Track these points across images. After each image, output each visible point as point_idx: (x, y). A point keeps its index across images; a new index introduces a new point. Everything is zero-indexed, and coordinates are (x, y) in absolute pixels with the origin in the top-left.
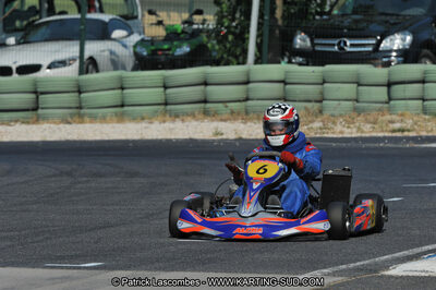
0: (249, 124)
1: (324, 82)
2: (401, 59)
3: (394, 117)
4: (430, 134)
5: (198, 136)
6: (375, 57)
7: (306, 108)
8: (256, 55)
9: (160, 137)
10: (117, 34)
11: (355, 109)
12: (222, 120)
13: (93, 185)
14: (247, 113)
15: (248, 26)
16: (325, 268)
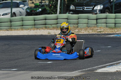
0: (58, 30)
1: (79, 19)
2: (100, 12)
3: (98, 28)
4: (108, 33)
5: (44, 34)
6: (92, 12)
7: (74, 26)
8: (60, 11)
9: (33, 34)
10: (21, 6)
11: (87, 26)
12: (50, 29)
13: (14, 48)
14: (57, 27)
15: (57, 3)
16: (79, 70)
